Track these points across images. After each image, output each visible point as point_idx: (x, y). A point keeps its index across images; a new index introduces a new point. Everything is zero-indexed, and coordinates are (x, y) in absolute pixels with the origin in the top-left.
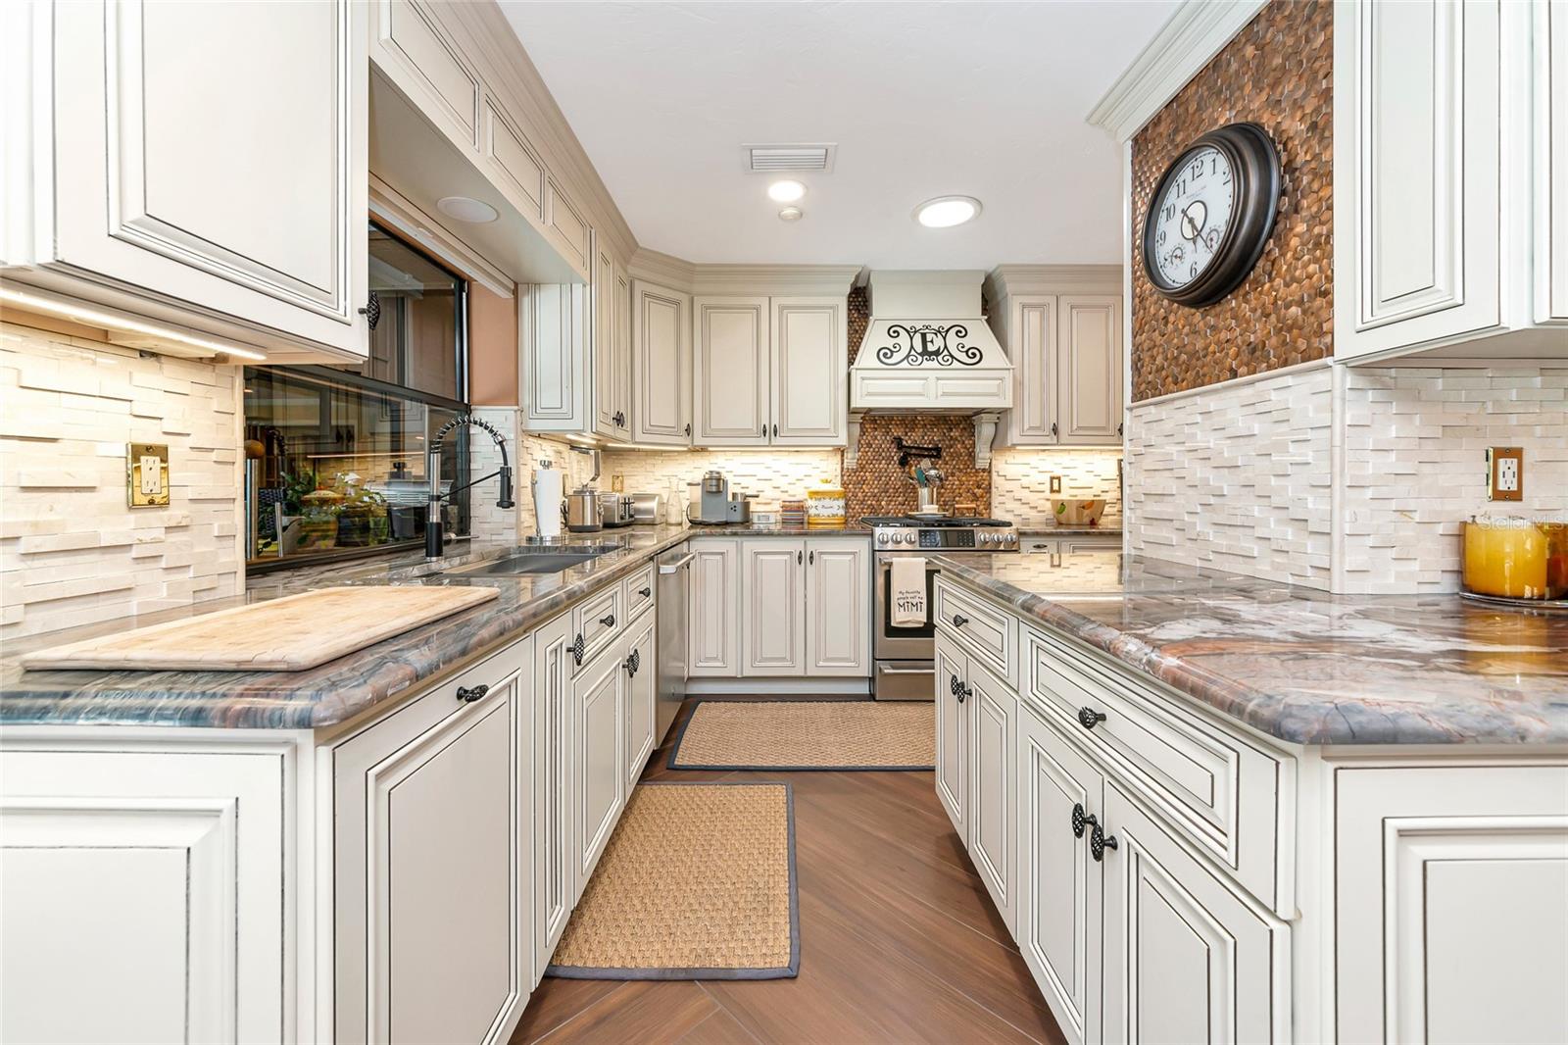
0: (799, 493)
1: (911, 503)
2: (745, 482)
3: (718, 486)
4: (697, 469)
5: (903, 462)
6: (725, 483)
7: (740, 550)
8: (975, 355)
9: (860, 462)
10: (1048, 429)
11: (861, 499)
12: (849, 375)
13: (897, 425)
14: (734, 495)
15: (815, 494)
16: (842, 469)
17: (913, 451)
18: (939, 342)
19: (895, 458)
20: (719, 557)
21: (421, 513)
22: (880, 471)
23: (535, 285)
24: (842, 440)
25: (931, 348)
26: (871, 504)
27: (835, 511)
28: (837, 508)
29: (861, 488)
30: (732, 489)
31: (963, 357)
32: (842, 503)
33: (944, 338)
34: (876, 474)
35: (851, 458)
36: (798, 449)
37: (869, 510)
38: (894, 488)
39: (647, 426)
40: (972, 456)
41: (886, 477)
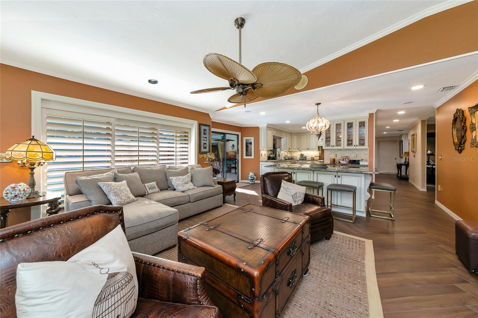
0: (313, 156)
2: (306, 155)
3: (302, 155)
4: (299, 153)
7: (304, 162)
12: (318, 142)
15: (315, 156)
21: (274, 157)
23: (281, 138)
28: (318, 158)
30: (304, 155)
36: (312, 151)
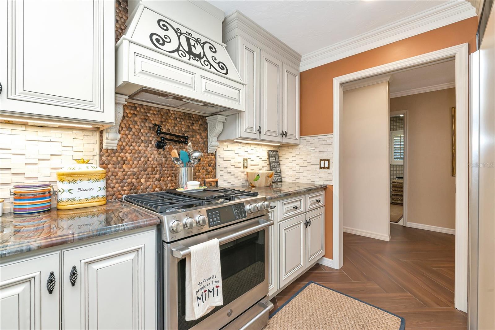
0: (42, 176)
1: (166, 179)
5: (160, 146)
8: (224, 68)
9: (120, 143)
10: (256, 131)
11: (122, 177)
13: (154, 114)
15: (64, 177)
16: (101, 149)
17: (168, 137)
18: (199, 49)
19: (153, 142)
22: (140, 153)
25: (194, 51)
26: (131, 182)
27: (94, 193)
28: (97, 189)
29: (121, 168)
31: (216, 66)
32: (102, 184)
33: (203, 48)
34: (136, 155)
35: (111, 140)
37: (129, 188)
38: (152, 167)
40: (205, 143)
41: (145, 157)
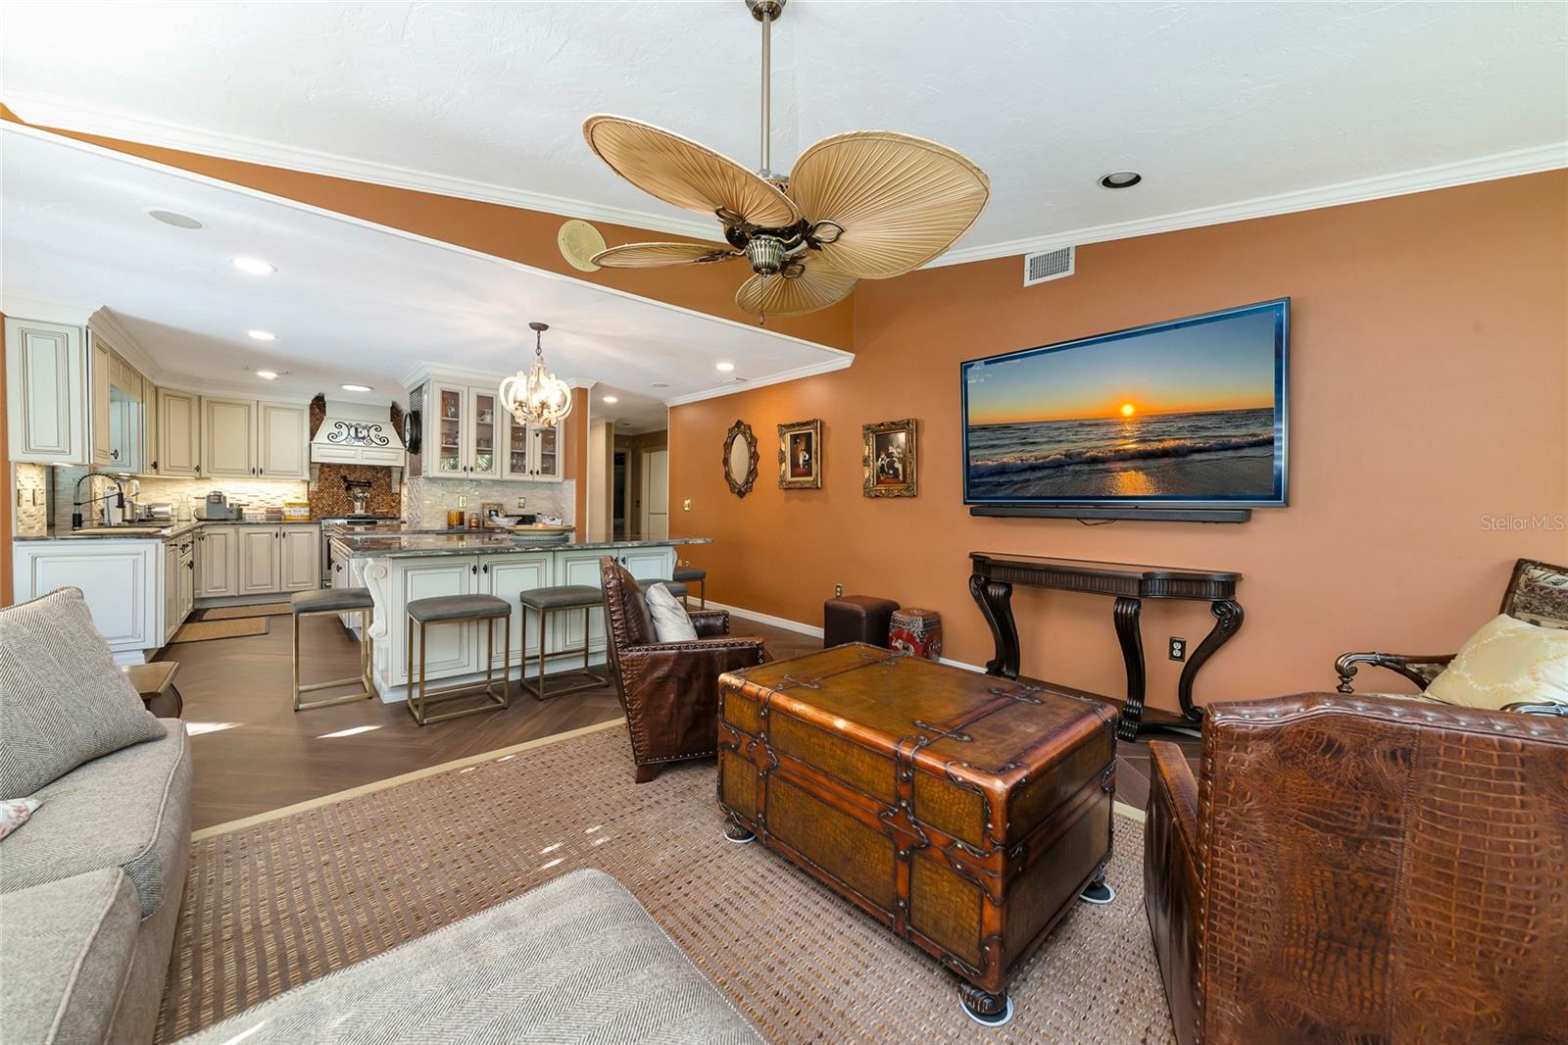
0: (278, 504)
2: (238, 497)
3: (220, 499)
4: (207, 488)
5: (348, 488)
6: (225, 498)
7: (237, 532)
8: (385, 441)
9: (320, 488)
11: (320, 506)
12: (310, 445)
13: (344, 469)
14: (231, 505)
15: (290, 505)
16: (308, 491)
17: (354, 483)
18: (365, 433)
19: (342, 486)
20: (223, 536)
22: (333, 493)
24: (307, 477)
25: (360, 435)
26: (328, 510)
27: (303, 513)
28: (305, 512)
29: (321, 501)
30: (229, 501)
31: (378, 441)
32: (308, 509)
33: (368, 431)
34: (331, 494)
35: (314, 487)
36: (278, 481)
38: (342, 502)
39: (167, 466)
40: (389, 486)
41: (336, 496)
